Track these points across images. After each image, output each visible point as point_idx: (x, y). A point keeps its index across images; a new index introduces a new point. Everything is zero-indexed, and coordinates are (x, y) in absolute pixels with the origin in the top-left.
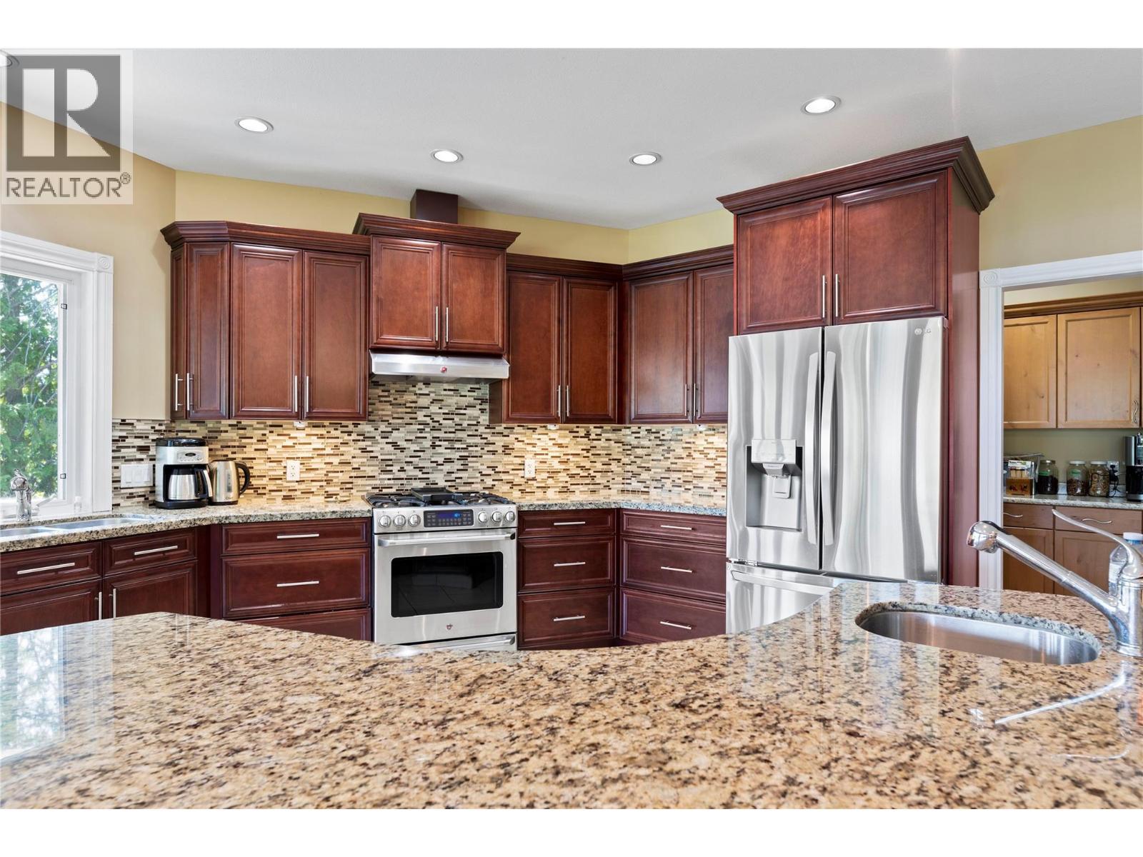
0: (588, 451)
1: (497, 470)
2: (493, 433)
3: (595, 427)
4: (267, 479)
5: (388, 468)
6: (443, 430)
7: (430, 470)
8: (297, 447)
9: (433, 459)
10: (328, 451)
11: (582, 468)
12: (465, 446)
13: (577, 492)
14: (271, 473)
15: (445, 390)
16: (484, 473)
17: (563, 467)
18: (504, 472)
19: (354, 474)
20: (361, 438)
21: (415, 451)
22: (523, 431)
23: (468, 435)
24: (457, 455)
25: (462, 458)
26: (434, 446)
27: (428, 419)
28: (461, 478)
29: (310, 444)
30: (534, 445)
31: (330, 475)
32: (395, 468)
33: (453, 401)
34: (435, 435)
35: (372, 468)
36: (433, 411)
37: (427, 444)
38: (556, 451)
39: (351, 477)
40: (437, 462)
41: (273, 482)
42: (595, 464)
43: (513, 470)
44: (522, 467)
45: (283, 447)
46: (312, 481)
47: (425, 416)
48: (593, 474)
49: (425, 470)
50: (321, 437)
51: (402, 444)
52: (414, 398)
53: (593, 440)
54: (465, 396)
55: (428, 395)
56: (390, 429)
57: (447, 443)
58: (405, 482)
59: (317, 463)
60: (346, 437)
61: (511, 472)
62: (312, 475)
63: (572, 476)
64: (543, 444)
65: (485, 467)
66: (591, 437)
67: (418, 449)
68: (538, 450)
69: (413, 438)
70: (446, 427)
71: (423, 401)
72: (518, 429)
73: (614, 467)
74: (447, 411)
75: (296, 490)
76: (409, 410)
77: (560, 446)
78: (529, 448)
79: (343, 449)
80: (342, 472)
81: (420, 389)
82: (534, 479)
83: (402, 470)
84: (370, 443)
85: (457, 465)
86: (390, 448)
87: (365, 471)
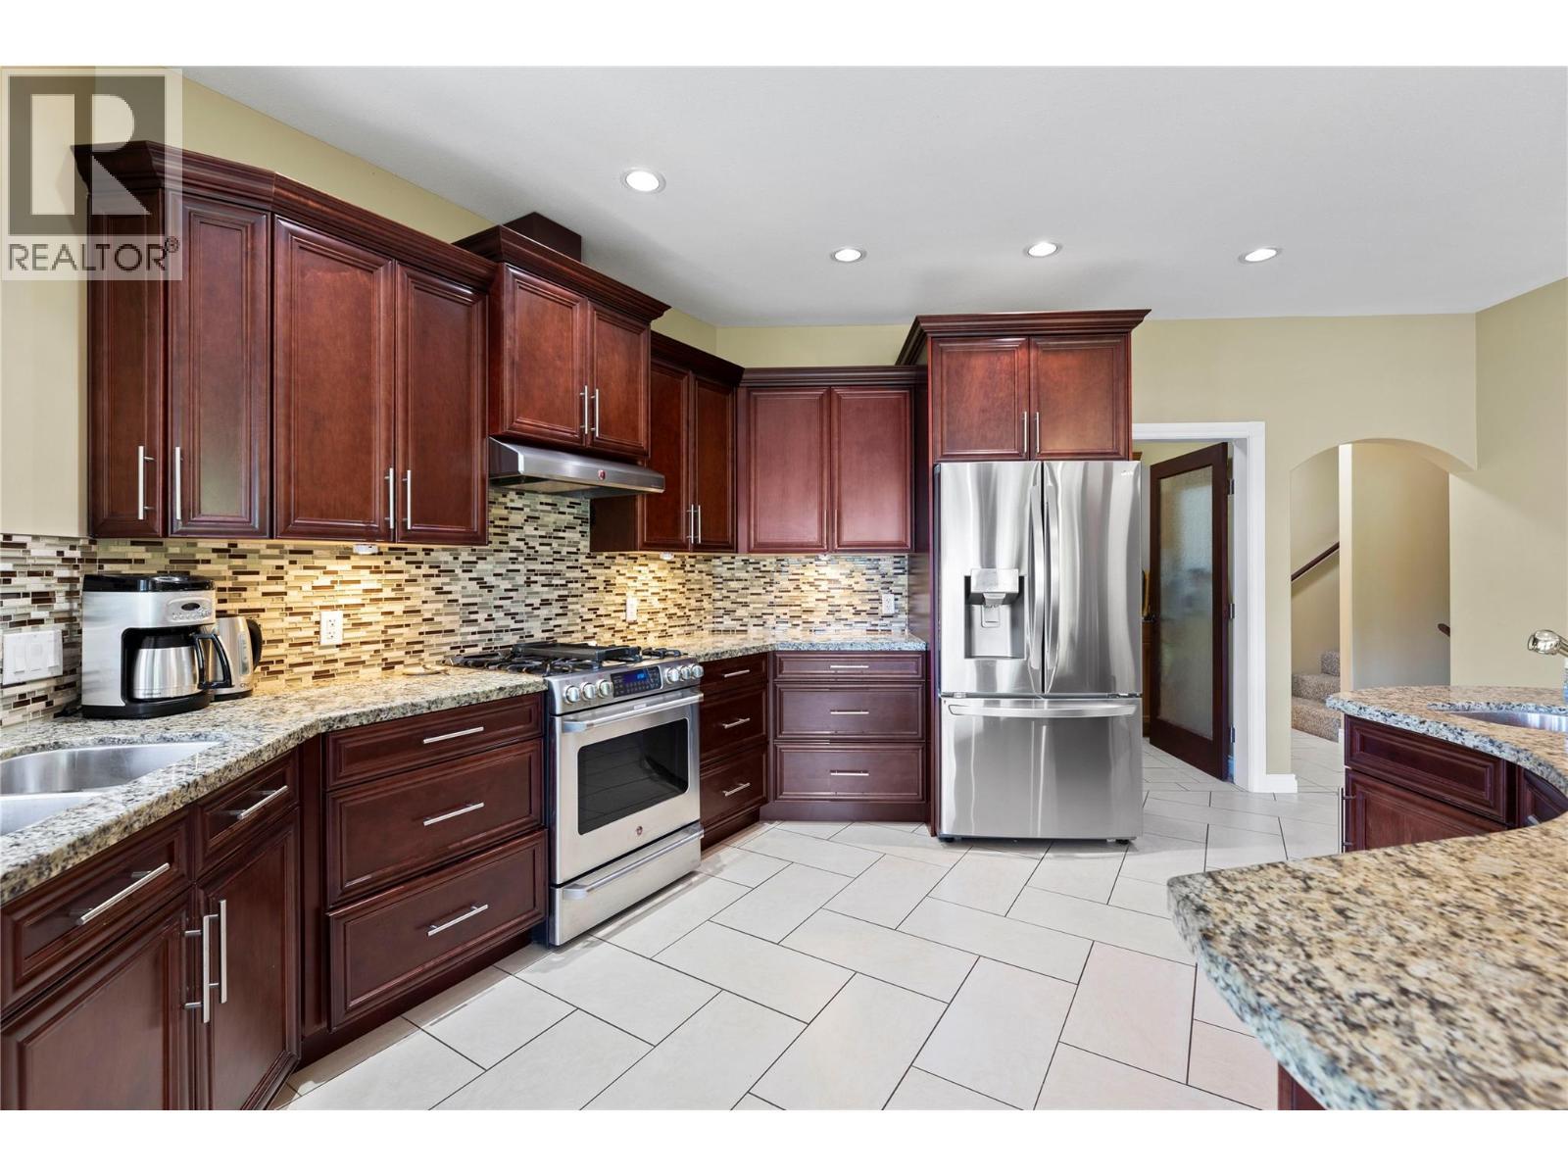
0: (683, 585)
1: (599, 613)
2: (595, 564)
3: (690, 557)
4: (286, 645)
5: (473, 617)
6: (540, 559)
7: (525, 617)
8: (338, 587)
9: (528, 602)
10: (388, 593)
11: (679, 606)
12: (563, 582)
13: (675, 636)
14: (292, 634)
15: (541, 503)
16: (584, 618)
17: (662, 605)
18: (606, 616)
19: (425, 628)
20: (435, 571)
21: (506, 590)
22: (625, 562)
23: (568, 567)
24: (555, 595)
25: (562, 598)
26: (528, 583)
27: (521, 544)
28: (560, 626)
29: (358, 582)
30: (635, 579)
31: (391, 631)
32: (481, 617)
33: (551, 518)
34: (531, 567)
35: (451, 618)
36: (528, 533)
37: (521, 579)
38: (655, 587)
39: (421, 634)
40: (531, 605)
41: (297, 650)
42: (690, 601)
43: (615, 611)
44: (623, 608)
45: (314, 588)
46: (362, 643)
47: (518, 540)
48: (688, 613)
49: (518, 618)
50: (376, 570)
51: (490, 580)
52: (504, 512)
53: (689, 572)
54: (564, 513)
55: (522, 509)
56: (474, 559)
57: (543, 578)
58: (493, 636)
59: (371, 613)
60: (414, 571)
61: (613, 615)
62: (362, 634)
63: (670, 616)
64: (643, 578)
65: (585, 610)
66: (686, 569)
67: (510, 587)
68: (638, 585)
69: (503, 571)
70: (543, 556)
71: (516, 518)
72: (619, 560)
73: (706, 604)
74: (543, 534)
75: (336, 661)
76: (498, 530)
77: (659, 579)
78: (631, 583)
79: (408, 589)
80: (408, 625)
81: (512, 501)
82: (635, 623)
83: (490, 618)
84: (447, 580)
85: (556, 609)
86: (474, 586)
87: (440, 623)
